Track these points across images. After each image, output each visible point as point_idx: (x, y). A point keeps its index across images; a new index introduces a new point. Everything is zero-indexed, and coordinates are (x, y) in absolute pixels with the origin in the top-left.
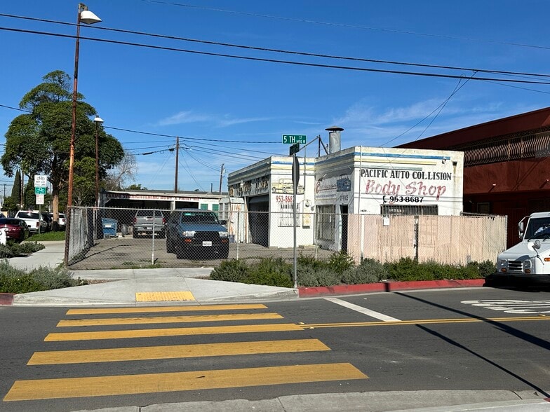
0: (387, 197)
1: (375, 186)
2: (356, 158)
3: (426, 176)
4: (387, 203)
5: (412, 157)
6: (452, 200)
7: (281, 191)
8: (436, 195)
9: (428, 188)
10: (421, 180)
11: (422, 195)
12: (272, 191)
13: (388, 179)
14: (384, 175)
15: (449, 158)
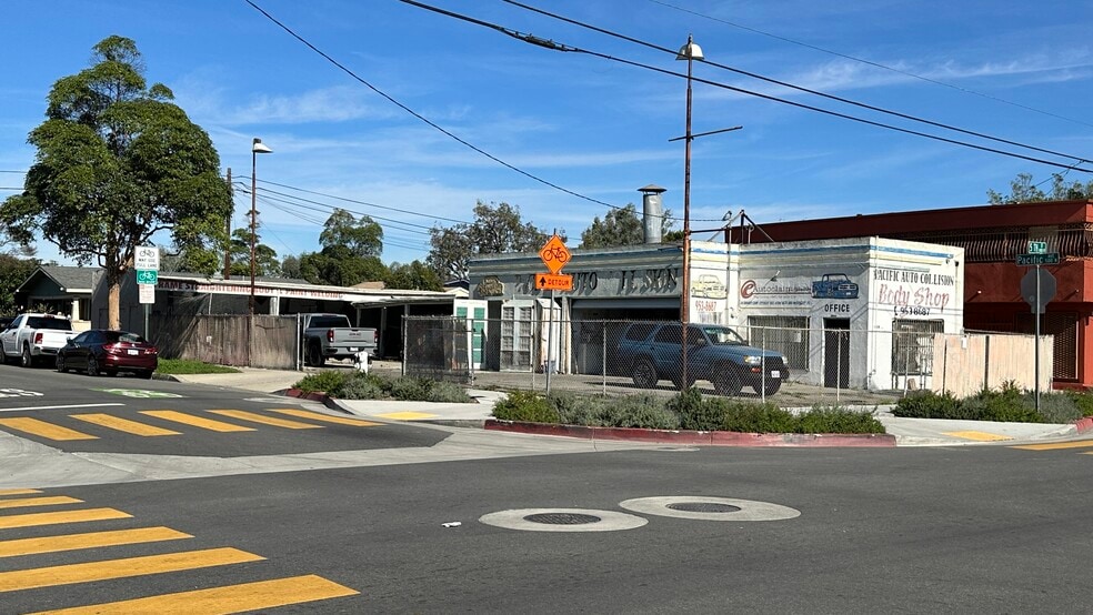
0: (898, 308)
1: (887, 293)
2: (872, 252)
3: (932, 280)
4: (898, 317)
5: (921, 253)
6: (954, 312)
7: (701, 294)
8: (940, 306)
9: (934, 296)
10: (928, 285)
11: (929, 306)
12: (691, 294)
13: (900, 283)
14: (896, 279)
15: (952, 256)
